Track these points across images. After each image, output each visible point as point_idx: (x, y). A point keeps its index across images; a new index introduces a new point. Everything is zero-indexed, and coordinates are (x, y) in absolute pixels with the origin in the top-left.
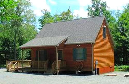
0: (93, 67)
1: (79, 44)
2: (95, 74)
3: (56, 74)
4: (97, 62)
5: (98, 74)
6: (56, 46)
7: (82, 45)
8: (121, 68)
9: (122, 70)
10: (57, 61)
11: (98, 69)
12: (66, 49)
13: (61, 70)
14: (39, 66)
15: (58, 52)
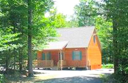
0: (87, 65)
1: (76, 48)
2: (88, 69)
3: (61, 70)
4: (90, 61)
5: (90, 69)
6: (61, 50)
7: (79, 49)
8: (108, 67)
9: (108, 68)
10: (61, 60)
11: (90, 66)
12: (66, 51)
13: (64, 67)
14: (46, 64)
15: (62, 54)
